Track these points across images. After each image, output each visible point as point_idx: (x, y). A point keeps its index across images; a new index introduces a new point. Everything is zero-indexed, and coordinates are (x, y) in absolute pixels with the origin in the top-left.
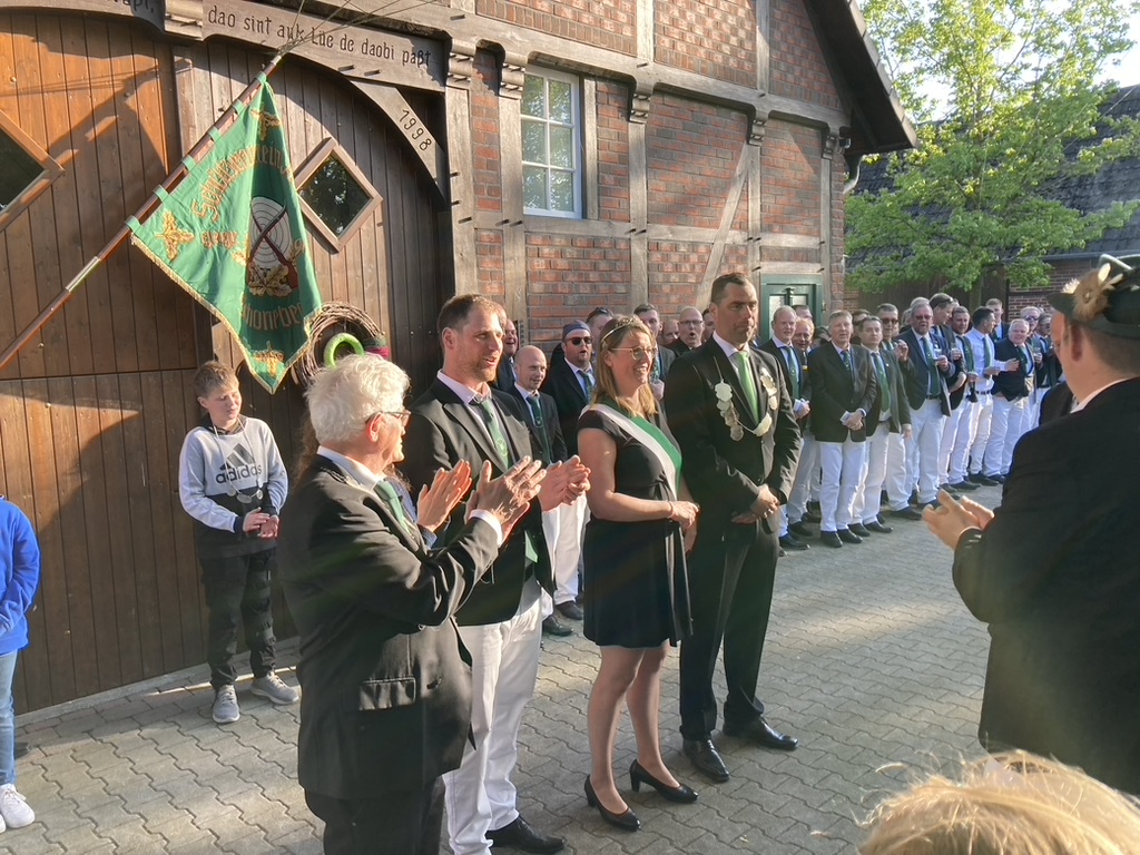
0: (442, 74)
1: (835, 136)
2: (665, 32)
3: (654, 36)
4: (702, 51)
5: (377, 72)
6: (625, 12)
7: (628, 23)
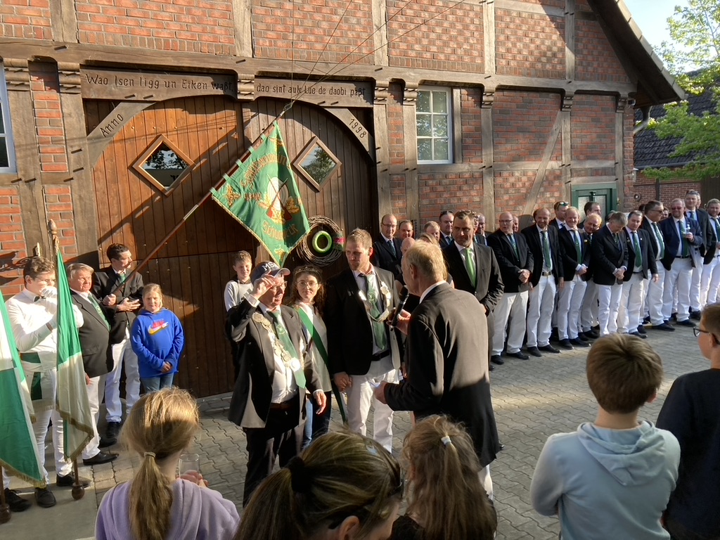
0: (371, 98)
1: (625, 99)
2: (502, 56)
3: (496, 60)
4: (527, 63)
5: (337, 102)
6: (477, 50)
7: (479, 56)
